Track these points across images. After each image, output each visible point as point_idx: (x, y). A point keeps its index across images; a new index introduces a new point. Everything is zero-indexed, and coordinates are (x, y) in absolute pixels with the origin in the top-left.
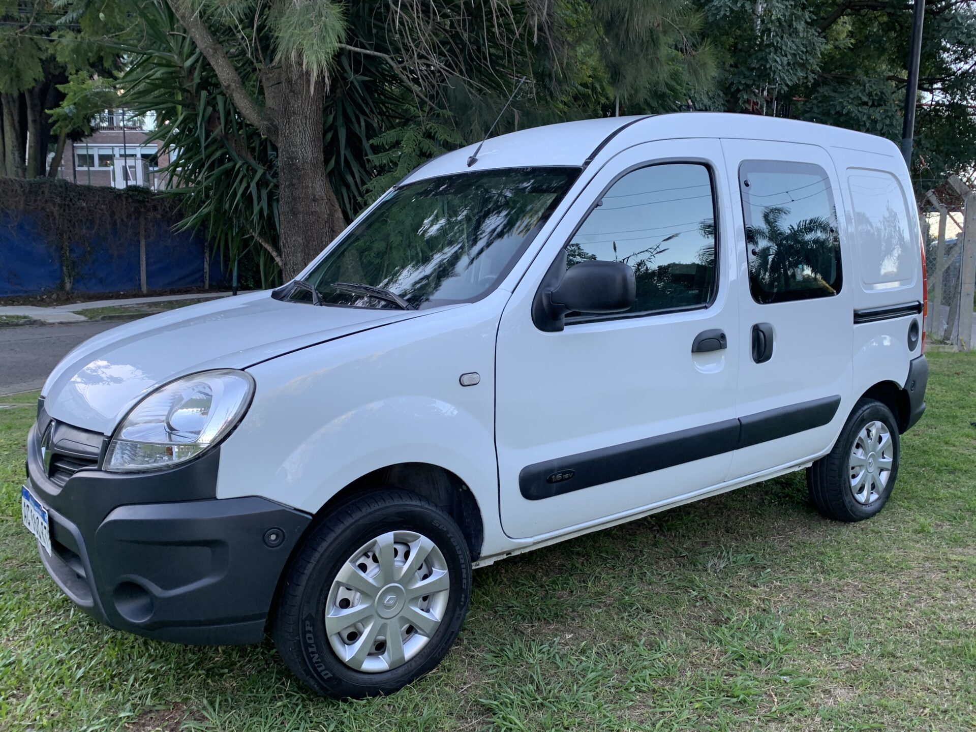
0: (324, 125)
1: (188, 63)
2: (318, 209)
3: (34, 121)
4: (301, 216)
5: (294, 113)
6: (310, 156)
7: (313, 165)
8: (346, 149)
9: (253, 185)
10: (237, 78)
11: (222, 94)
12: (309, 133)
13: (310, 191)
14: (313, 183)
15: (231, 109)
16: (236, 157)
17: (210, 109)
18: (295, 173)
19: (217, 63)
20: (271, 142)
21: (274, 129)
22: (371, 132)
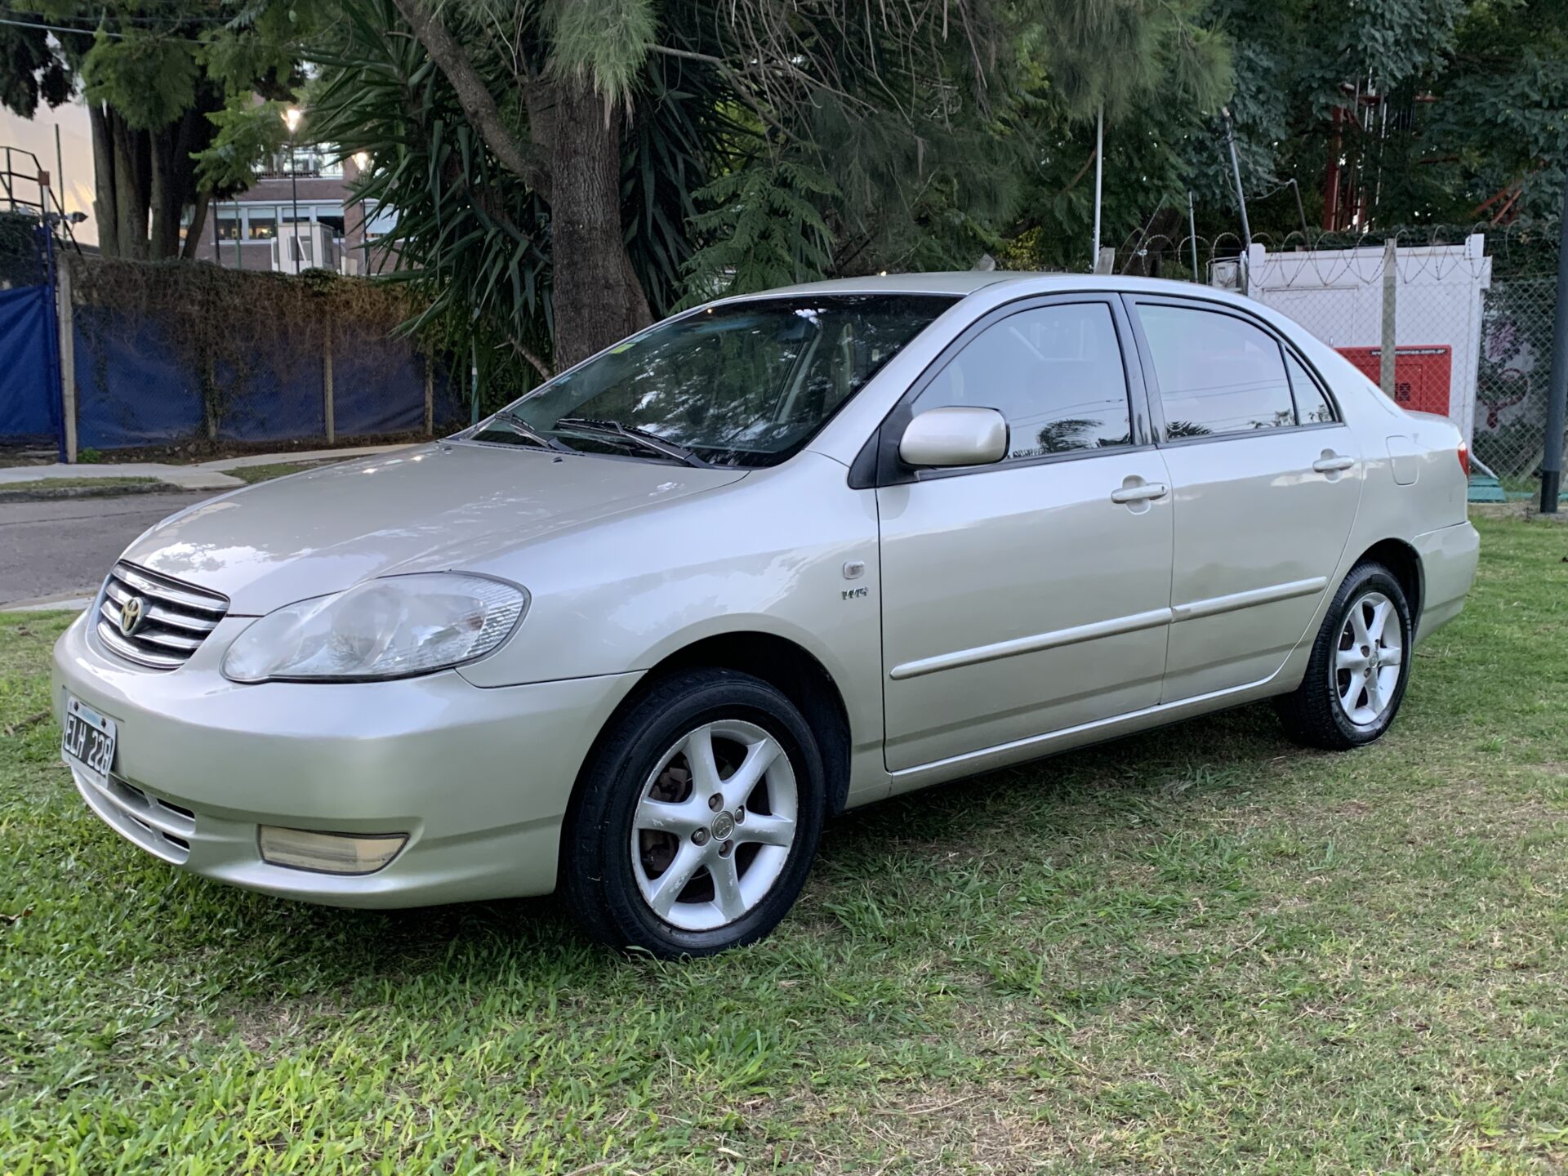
0: (621, 170)
1: (415, 79)
2: (612, 301)
3: (162, 170)
4: (586, 312)
5: (575, 152)
6: (601, 219)
7: (604, 232)
8: (655, 205)
9: (513, 264)
10: (489, 100)
11: (466, 123)
12: (598, 185)
13: (600, 272)
14: (604, 260)
15: (480, 148)
16: (488, 222)
17: (447, 149)
18: (577, 246)
19: (457, 76)
20: (540, 197)
21: (544, 178)
22: (695, 179)
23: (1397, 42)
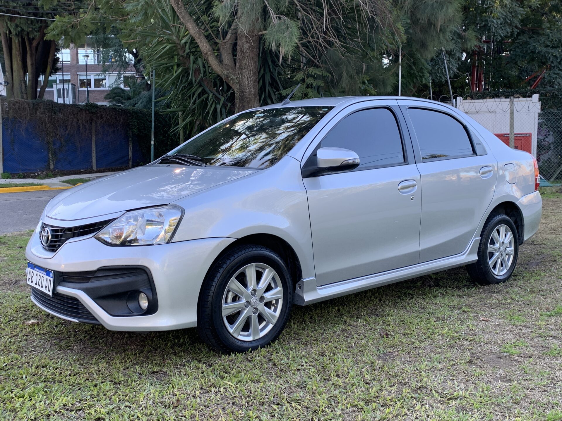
0: (258, 76)
1: (183, 41)
6: (253, 91)
7: (254, 95)
8: (269, 86)
9: (219, 106)
10: (211, 49)
12: (252, 79)
15: (206, 65)
16: (209, 92)
17: (195, 66)
19: (200, 42)
23: (501, 24)
